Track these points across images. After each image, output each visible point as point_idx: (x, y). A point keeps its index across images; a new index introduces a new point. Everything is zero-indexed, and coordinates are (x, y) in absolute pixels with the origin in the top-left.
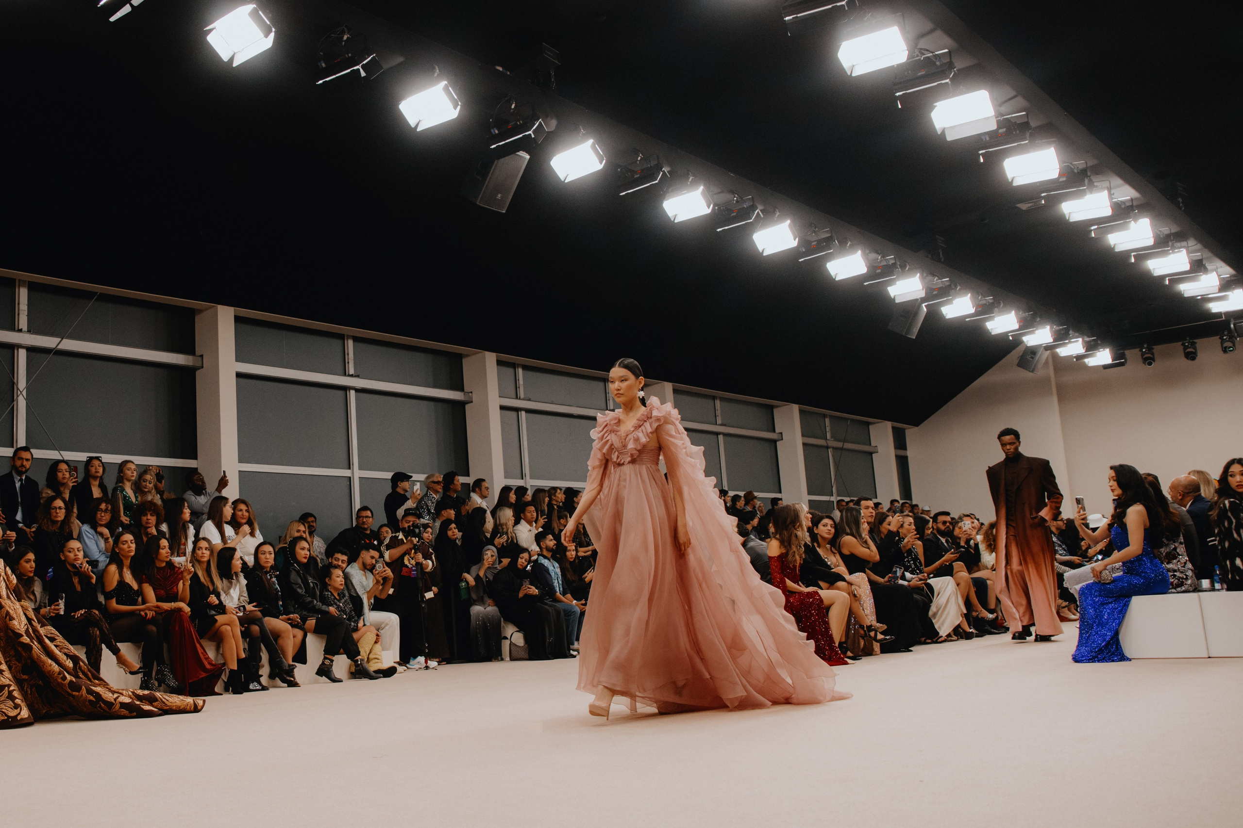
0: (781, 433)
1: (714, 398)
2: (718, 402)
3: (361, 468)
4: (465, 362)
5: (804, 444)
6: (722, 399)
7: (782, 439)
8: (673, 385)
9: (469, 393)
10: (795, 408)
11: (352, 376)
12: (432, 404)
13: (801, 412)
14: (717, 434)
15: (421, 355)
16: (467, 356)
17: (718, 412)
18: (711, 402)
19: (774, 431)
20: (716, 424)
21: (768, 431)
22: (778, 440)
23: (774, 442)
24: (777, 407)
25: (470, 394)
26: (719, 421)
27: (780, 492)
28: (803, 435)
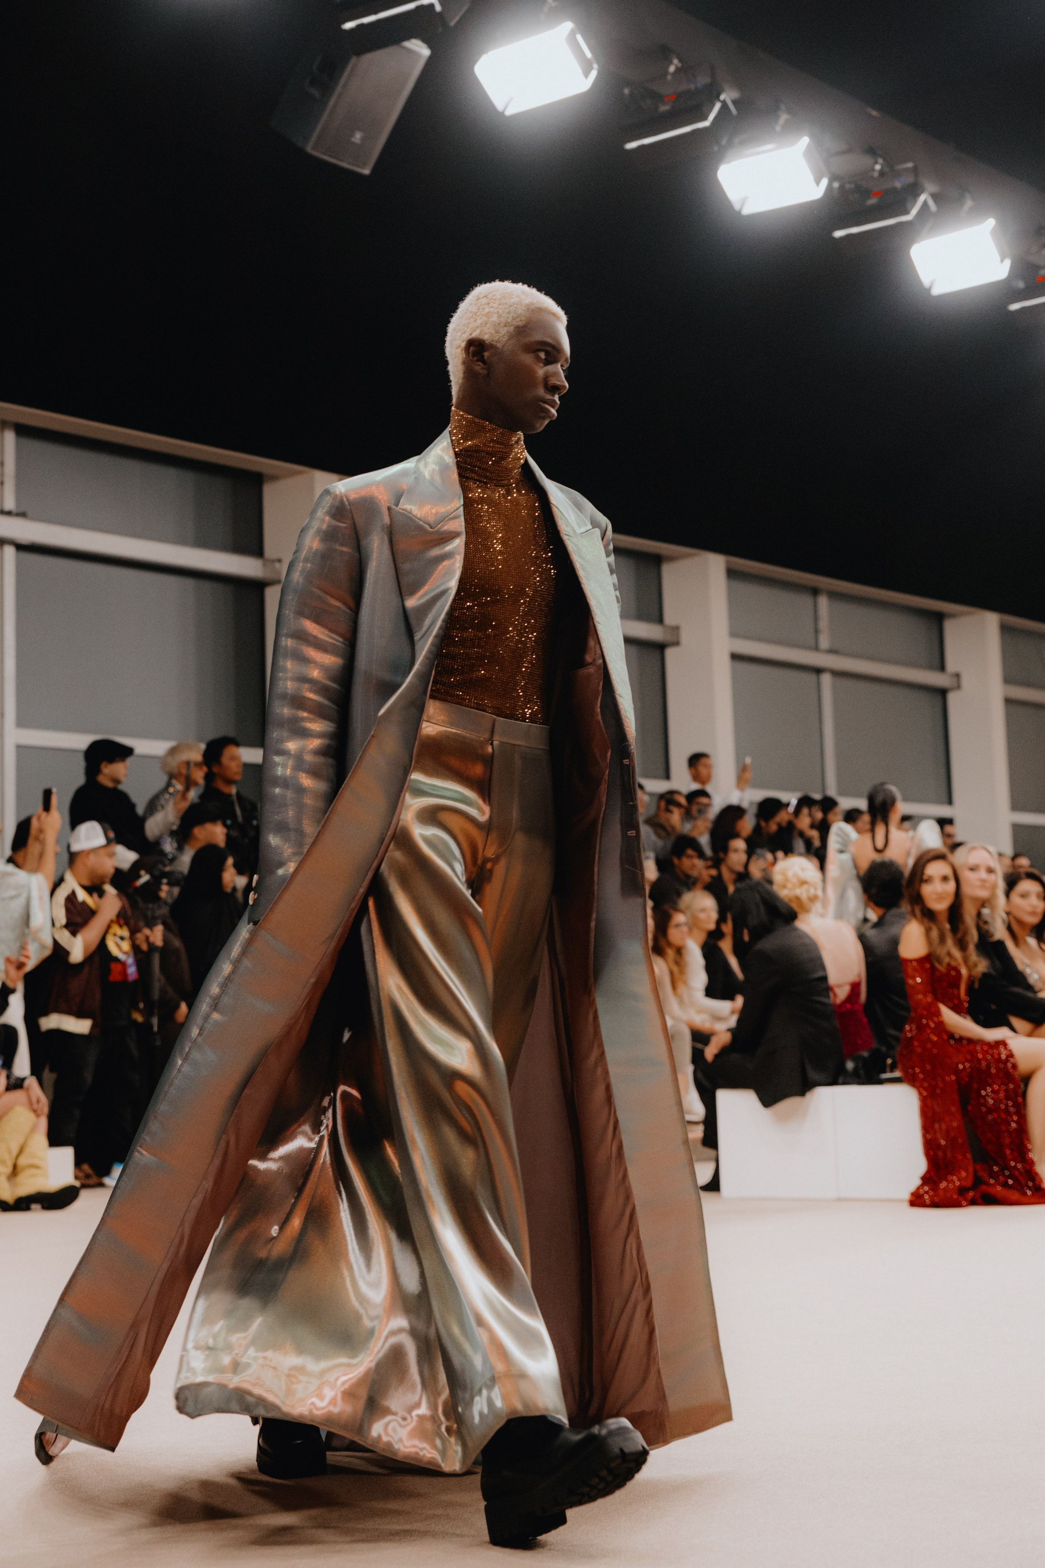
0: (957, 676)
1: (815, 592)
2: (823, 602)
3: (22, 722)
4: (269, 492)
5: (1009, 702)
6: (834, 595)
7: (959, 687)
8: (728, 562)
9: (273, 561)
10: (991, 620)
11: (9, 513)
12: (189, 583)
13: (1005, 630)
14: (818, 671)
15: (171, 474)
16: (274, 478)
17: (824, 624)
18: (806, 600)
19: (942, 667)
20: (816, 648)
21: (930, 667)
22: (952, 689)
23: (943, 693)
24: (952, 616)
25: (277, 565)
26: (824, 643)
27: (950, 801)
28: (1008, 680)
